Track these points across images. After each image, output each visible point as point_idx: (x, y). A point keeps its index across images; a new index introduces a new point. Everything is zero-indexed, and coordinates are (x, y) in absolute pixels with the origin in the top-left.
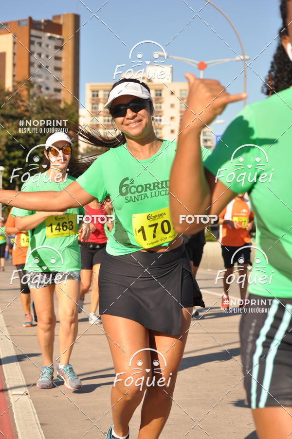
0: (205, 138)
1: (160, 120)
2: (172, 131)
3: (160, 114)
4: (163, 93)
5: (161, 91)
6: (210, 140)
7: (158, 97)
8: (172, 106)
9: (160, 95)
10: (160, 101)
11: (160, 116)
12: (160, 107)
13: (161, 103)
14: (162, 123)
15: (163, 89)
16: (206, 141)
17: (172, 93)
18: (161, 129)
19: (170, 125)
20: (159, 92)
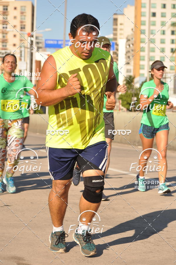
0: (38, 41)
1: (6, 28)
2: (15, 36)
3: (6, 23)
4: (9, 8)
5: (7, 6)
6: (40, 43)
7: (5, 11)
8: (15, 17)
9: (7, 9)
10: (7, 14)
11: (7, 25)
12: (7, 18)
13: (7, 15)
14: (8, 30)
15: (9, 5)
16: (38, 43)
17: (15, 8)
18: (6, 34)
19: (13, 31)
20: (5, 8)
